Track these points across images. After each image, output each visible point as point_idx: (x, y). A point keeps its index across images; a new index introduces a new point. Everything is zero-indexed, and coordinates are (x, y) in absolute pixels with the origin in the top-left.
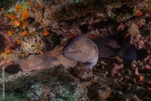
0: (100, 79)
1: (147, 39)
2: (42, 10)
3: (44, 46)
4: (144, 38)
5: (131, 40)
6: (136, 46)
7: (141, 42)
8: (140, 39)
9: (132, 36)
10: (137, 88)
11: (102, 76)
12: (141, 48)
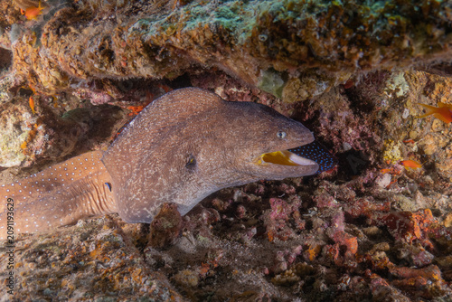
0: (235, 252)
1: (366, 122)
2: (33, 34)
3: (47, 144)
4: (358, 119)
5: (322, 125)
6: (337, 143)
7: (351, 131)
8: (348, 122)
9: (324, 115)
10: (345, 283)
11: (241, 241)
12: (350, 147)
